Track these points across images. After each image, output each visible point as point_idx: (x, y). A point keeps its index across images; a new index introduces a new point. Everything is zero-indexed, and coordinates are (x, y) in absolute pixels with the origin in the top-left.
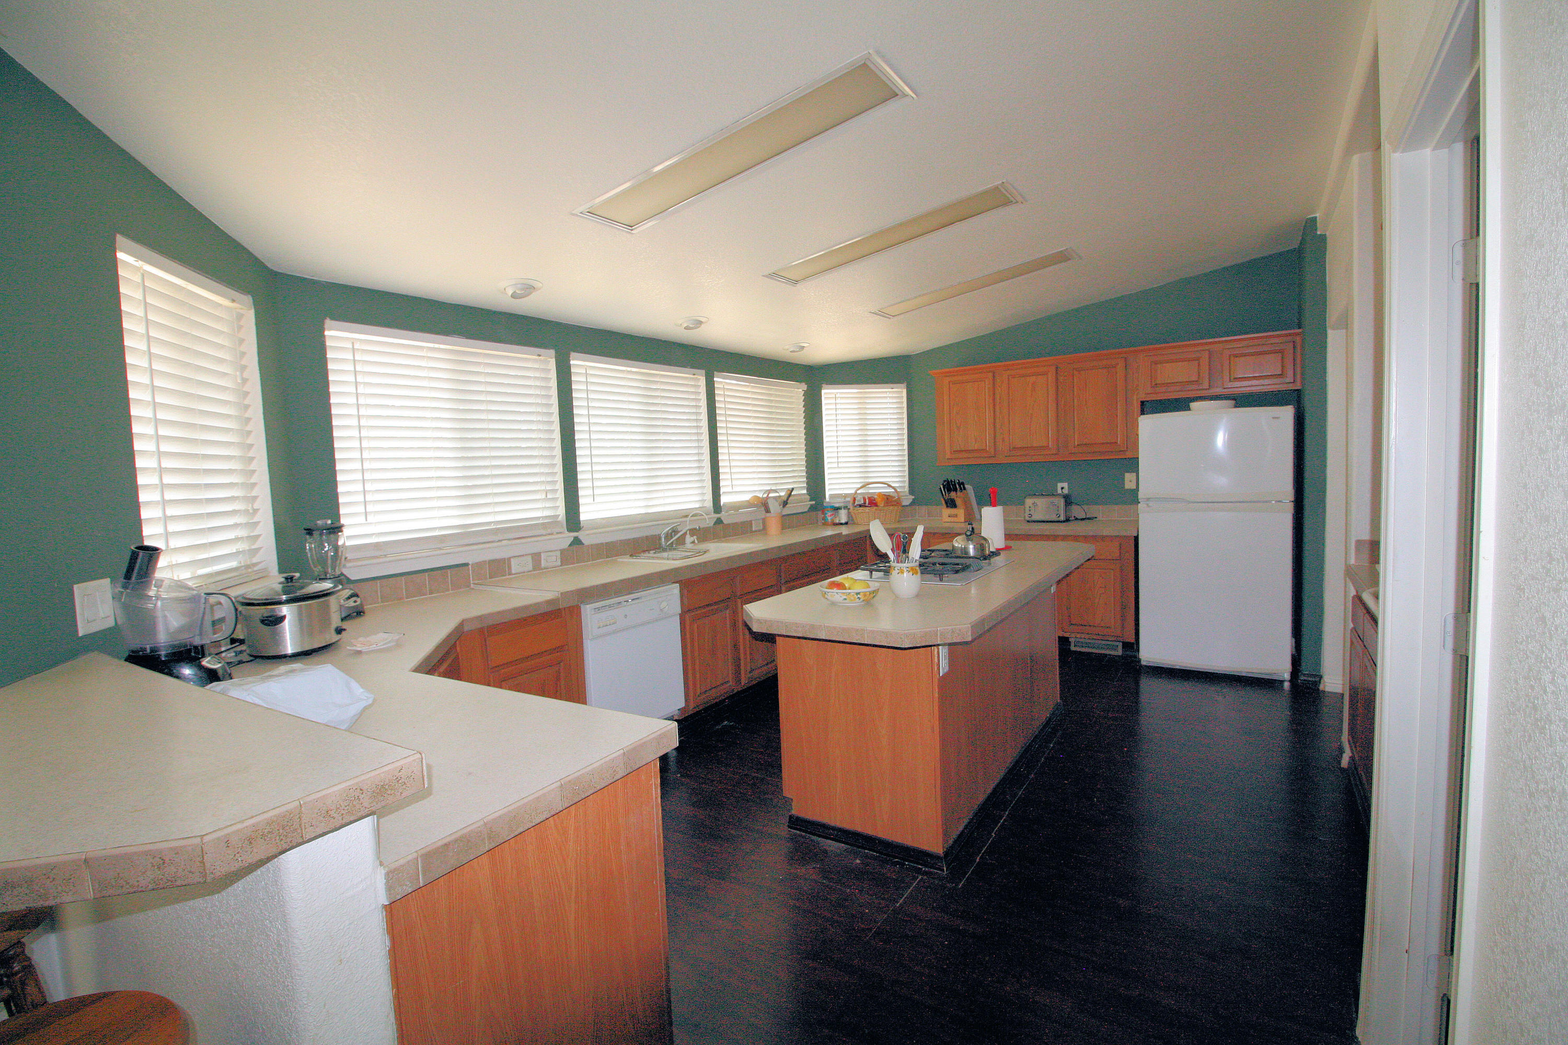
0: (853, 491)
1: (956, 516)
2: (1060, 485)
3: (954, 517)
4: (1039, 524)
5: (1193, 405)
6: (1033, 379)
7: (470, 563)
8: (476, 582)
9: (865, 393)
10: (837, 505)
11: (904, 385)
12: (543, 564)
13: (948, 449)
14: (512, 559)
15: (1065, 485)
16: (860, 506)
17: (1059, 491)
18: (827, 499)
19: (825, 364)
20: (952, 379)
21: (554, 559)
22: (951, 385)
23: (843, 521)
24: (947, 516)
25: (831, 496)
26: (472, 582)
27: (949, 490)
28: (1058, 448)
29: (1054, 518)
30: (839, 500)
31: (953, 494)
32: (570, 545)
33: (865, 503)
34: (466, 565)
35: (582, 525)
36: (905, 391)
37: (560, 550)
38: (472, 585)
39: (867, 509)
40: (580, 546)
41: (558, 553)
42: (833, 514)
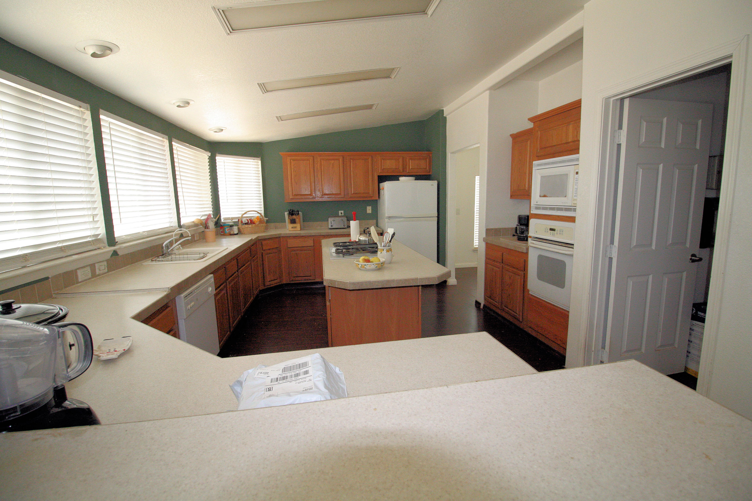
0: (240, 216)
1: (296, 227)
2: (340, 212)
3: (294, 228)
4: (334, 229)
5: (401, 178)
6: (332, 162)
7: (50, 277)
8: (56, 292)
9: (240, 161)
10: (231, 224)
11: (260, 159)
12: (98, 272)
13: (290, 193)
14: (78, 271)
15: (342, 212)
16: (246, 224)
17: (340, 214)
18: (222, 221)
19: (219, 141)
20: (292, 158)
21: (103, 267)
22: (292, 161)
23: (236, 233)
24: (291, 227)
25: (225, 219)
26: (53, 293)
27: (292, 214)
28: (344, 195)
29: (342, 227)
30: (230, 221)
31: (294, 217)
32: (111, 257)
33: (248, 222)
34: (47, 278)
35: (116, 241)
36: (260, 162)
37: (106, 260)
38: (54, 296)
39: (250, 226)
40: (117, 256)
41: (105, 263)
42: (229, 229)
